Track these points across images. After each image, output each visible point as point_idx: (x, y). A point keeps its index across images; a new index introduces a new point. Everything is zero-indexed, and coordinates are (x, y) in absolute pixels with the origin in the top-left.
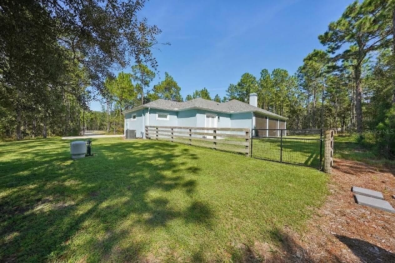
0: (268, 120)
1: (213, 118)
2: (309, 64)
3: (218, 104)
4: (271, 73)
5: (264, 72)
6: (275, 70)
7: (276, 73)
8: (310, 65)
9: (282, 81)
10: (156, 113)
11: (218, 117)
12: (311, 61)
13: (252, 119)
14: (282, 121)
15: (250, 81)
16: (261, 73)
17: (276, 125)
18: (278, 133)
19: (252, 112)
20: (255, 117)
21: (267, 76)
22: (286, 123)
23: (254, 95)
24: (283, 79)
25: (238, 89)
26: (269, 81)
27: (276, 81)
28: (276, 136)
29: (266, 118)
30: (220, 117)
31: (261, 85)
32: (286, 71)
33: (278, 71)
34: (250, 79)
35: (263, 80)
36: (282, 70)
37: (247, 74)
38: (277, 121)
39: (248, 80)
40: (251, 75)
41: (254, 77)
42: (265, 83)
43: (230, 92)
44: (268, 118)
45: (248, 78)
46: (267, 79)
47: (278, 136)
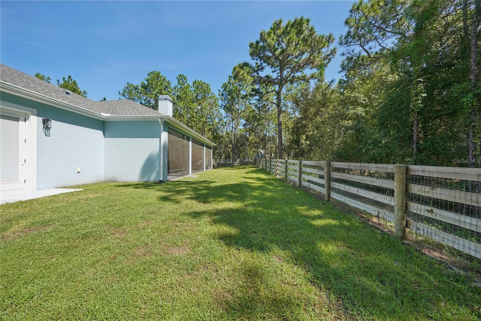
0: (191, 143)
1: (17, 120)
2: (241, 74)
3: (68, 93)
4: (191, 84)
6: (195, 81)
9: (205, 98)
11: (45, 121)
12: (242, 71)
13: (159, 137)
14: (208, 147)
15: (162, 84)
16: (177, 78)
17: (202, 153)
18: (204, 165)
19: (160, 120)
20: (167, 133)
21: (185, 86)
22: (212, 150)
23: (167, 99)
24: (205, 94)
25: (141, 93)
26: (189, 92)
27: (197, 96)
28: (202, 170)
29: (189, 140)
30: (53, 121)
31: (178, 96)
32: (208, 85)
33: (199, 83)
34: (162, 82)
35: (181, 89)
36: (204, 83)
37: (157, 73)
38: (203, 147)
39: (159, 83)
40: (163, 76)
41: (169, 81)
42: (183, 94)
43: (127, 97)
44: (191, 139)
45: (159, 80)
46: (185, 89)
47: (204, 170)
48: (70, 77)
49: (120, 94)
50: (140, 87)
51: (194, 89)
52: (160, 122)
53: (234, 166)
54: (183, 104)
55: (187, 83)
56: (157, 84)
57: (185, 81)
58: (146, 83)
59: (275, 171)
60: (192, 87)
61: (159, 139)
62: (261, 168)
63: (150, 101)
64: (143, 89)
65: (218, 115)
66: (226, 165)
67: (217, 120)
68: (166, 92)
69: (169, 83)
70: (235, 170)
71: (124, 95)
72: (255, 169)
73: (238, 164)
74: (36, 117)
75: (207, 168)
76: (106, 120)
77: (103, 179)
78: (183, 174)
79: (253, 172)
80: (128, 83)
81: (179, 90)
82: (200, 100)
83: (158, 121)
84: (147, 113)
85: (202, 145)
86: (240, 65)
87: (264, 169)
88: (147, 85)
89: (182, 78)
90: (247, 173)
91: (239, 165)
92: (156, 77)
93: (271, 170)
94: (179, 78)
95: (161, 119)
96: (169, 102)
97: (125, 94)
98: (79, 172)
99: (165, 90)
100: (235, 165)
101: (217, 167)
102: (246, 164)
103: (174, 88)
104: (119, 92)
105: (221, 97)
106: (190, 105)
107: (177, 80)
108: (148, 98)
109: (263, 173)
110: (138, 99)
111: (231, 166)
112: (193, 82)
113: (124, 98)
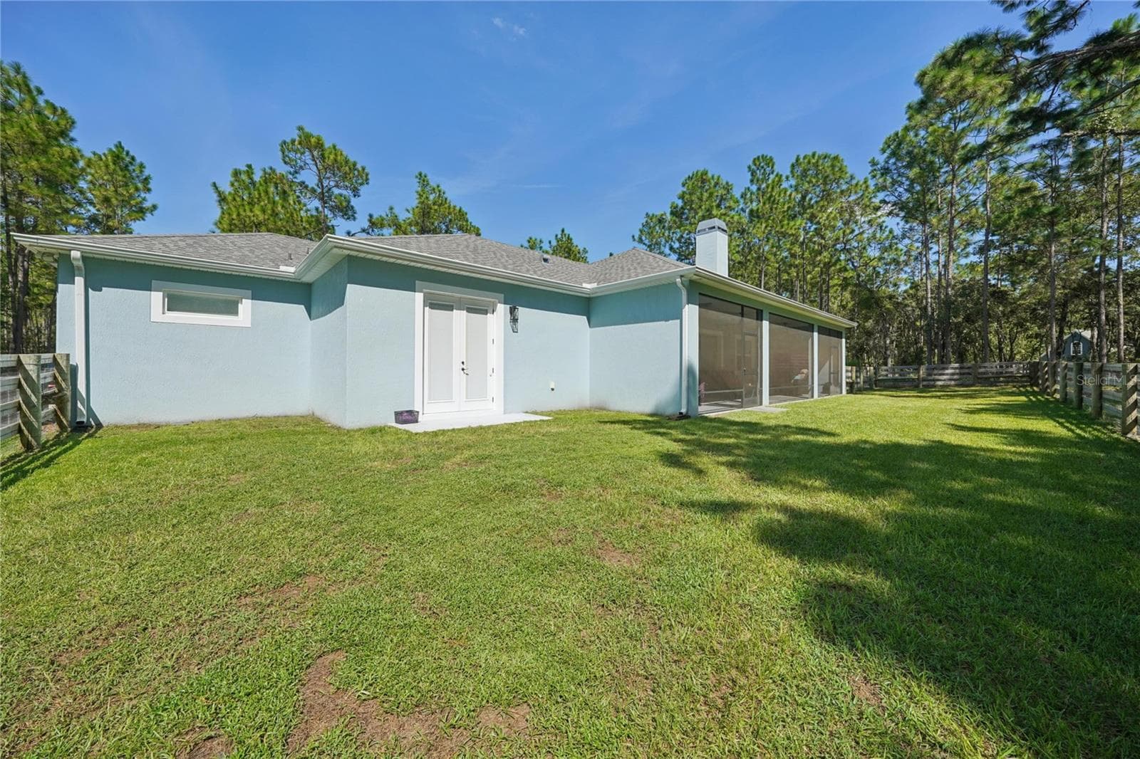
0: (766, 324)
1: (485, 312)
2: (946, 84)
3: (546, 260)
4: (786, 171)
5: (762, 165)
6: (798, 160)
7: (806, 169)
8: (953, 86)
9: (827, 196)
10: (148, 288)
11: (512, 311)
12: (955, 73)
13: (680, 317)
14: (827, 331)
15: (711, 195)
16: (749, 167)
17: (805, 350)
18: (813, 383)
19: (678, 280)
20: (697, 307)
21: (770, 181)
22: (844, 340)
23: (714, 227)
24: (828, 187)
25: (670, 228)
26: (779, 196)
27: (804, 198)
28: (807, 396)
29: (760, 317)
30: (520, 308)
31: (752, 211)
32: (836, 158)
33: (809, 162)
34: (711, 190)
35: (758, 194)
36: (825, 158)
37: (702, 175)
38: (808, 333)
39: (706, 195)
40: (716, 177)
41: (727, 183)
42: (764, 203)
43: (647, 242)
44: (765, 315)
45: (707, 187)
46: (770, 190)
47: (812, 397)
48: (563, 231)
49: (634, 240)
50: (668, 215)
51: (793, 182)
52: (680, 285)
53: (934, 386)
54: (766, 227)
55: (775, 173)
56: (701, 199)
57: (768, 170)
58: (680, 203)
59: (1120, 408)
60: (787, 178)
61: (679, 321)
62: (1057, 396)
63: (689, 239)
64: (674, 218)
65: (878, 235)
66: (901, 384)
67: (873, 252)
68: (723, 211)
69: (728, 188)
70: (928, 400)
71: (641, 241)
72: (1023, 398)
73: (950, 380)
74: (503, 306)
75: (825, 390)
76: (592, 296)
77: (587, 403)
78: (742, 402)
79: (1004, 410)
80: (647, 214)
81: (754, 197)
82: (812, 207)
83: (675, 283)
84: (658, 269)
85: (808, 326)
86: (943, 57)
87: (1071, 402)
88: (682, 208)
89: (762, 164)
90: (972, 412)
91: (956, 385)
92: (699, 184)
93: (1106, 404)
94: (753, 167)
95: (682, 276)
96: (719, 233)
97: (644, 238)
98: (553, 389)
99: (719, 206)
100: (940, 383)
101: (866, 389)
102: (989, 381)
103: (742, 197)
104: (633, 237)
105: (881, 180)
106: (782, 227)
107: (750, 173)
108: (685, 235)
109: (1051, 417)
110: (667, 242)
111: (923, 387)
112: (790, 164)
113: (642, 246)
